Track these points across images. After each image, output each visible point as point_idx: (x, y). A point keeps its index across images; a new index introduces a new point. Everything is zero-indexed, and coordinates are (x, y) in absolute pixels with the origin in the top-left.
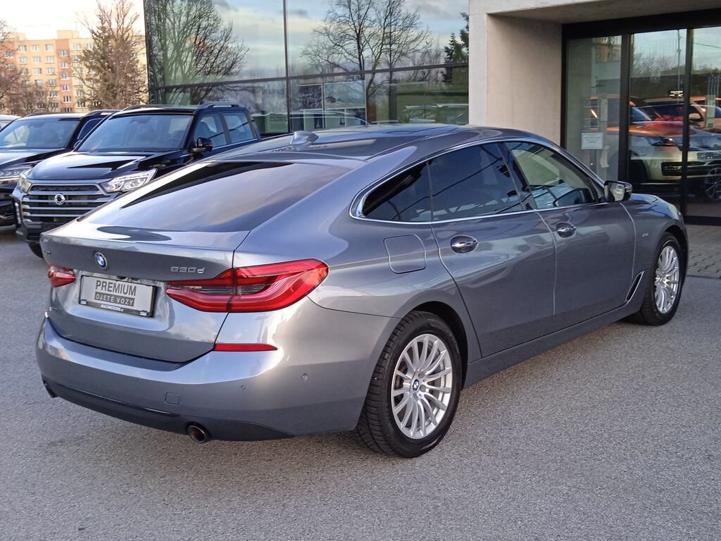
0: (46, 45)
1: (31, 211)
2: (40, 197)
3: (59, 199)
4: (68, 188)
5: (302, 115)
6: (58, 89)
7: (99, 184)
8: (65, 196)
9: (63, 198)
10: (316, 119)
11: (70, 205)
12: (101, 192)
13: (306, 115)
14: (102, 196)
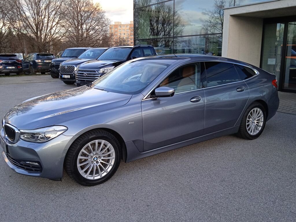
0: (127, 26)
1: (78, 78)
2: (81, 74)
3: (85, 74)
4: (88, 71)
5: (185, 50)
6: (129, 40)
7: (97, 70)
8: (87, 74)
9: (86, 74)
10: (189, 51)
11: (89, 76)
12: (97, 73)
13: (186, 50)
14: (97, 74)
